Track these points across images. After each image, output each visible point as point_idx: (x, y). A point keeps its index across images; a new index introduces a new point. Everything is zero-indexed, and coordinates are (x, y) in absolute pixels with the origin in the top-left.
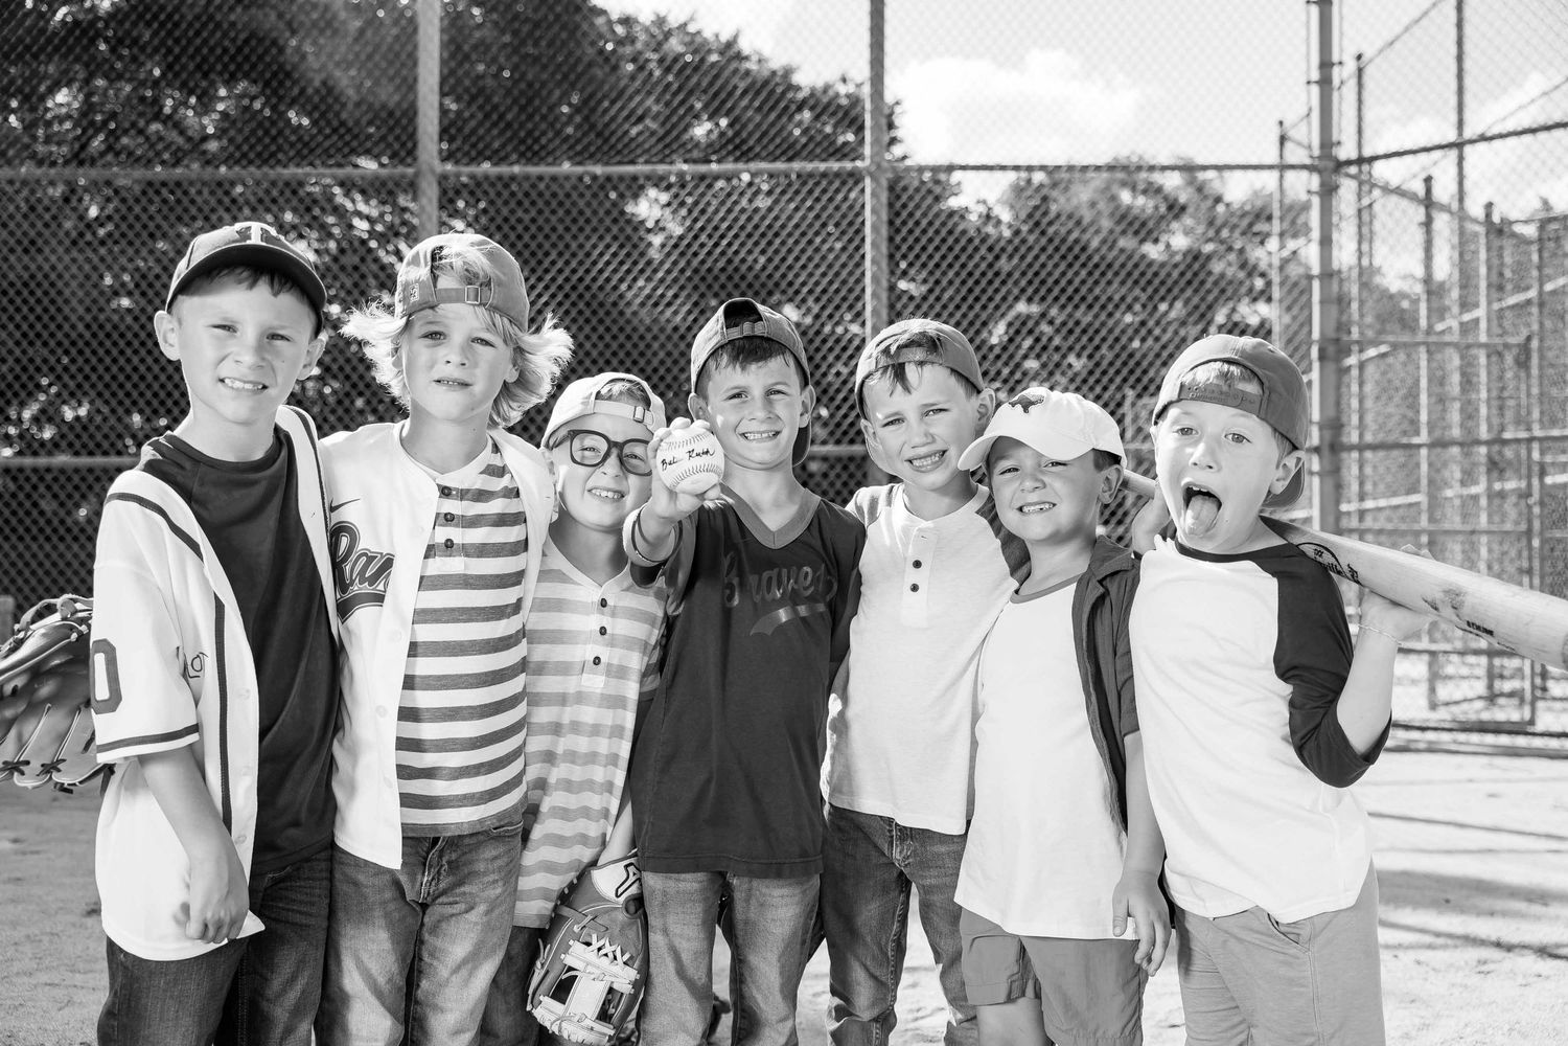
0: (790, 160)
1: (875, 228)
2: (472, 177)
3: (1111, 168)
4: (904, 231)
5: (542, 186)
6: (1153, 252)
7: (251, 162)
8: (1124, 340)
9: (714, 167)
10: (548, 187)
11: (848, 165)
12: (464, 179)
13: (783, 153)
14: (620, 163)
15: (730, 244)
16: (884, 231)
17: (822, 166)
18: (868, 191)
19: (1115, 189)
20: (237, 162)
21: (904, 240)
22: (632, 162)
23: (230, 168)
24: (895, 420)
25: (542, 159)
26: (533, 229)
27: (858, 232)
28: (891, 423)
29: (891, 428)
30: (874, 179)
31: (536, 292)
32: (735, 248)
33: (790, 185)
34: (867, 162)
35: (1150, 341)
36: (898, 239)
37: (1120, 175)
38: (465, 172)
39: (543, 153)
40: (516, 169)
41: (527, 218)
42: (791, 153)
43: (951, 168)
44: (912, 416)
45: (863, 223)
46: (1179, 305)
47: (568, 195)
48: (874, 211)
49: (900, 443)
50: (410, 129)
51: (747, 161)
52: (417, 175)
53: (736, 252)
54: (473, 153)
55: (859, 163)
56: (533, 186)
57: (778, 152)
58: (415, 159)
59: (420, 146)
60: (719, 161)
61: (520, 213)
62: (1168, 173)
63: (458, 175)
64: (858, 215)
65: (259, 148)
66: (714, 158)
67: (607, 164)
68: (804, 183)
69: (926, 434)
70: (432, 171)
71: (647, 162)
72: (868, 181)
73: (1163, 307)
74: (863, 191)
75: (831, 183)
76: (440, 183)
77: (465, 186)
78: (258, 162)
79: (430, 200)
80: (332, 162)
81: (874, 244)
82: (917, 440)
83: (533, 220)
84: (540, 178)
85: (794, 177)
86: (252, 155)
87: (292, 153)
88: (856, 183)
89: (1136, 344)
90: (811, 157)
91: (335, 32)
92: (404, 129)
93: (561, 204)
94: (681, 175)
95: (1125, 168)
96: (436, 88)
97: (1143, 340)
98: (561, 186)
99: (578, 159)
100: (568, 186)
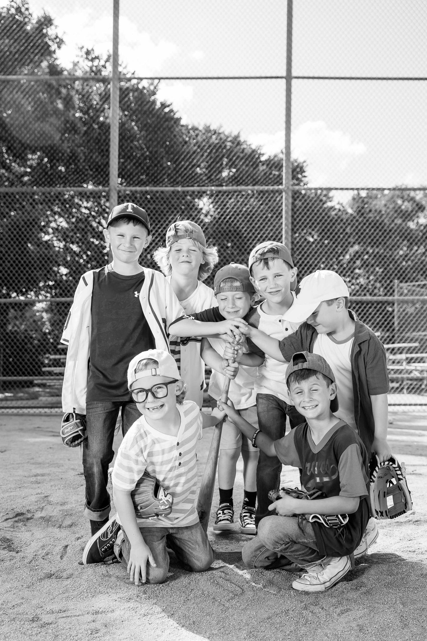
0: (254, 185)
1: (286, 212)
2: (131, 191)
3: (394, 189)
4: (298, 213)
5: (158, 195)
7: (45, 185)
8: (399, 262)
9: (224, 188)
10: (160, 195)
11: (276, 187)
12: (128, 192)
13: (251, 183)
14: (188, 186)
15: (230, 218)
16: (290, 213)
17: (266, 188)
18: (284, 197)
19: (395, 198)
20: (40, 185)
21: (298, 217)
22: (193, 186)
23: (38, 187)
24: (264, 279)
25: (158, 184)
26: (154, 212)
27: (280, 213)
28: (262, 279)
29: (262, 281)
30: (286, 193)
31: (155, 236)
32: (232, 219)
33: (253, 195)
34: (284, 186)
35: (409, 262)
36: (295, 216)
37: (397, 193)
38: (129, 190)
39: (158, 182)
40: (148, 188)
41: (152, 208)
42: (254, 182)
43: (330, 189)
44: (270, 278)
45: (282, 210)
46: (422, 247)
47: (167, 199)
48: (286, 205)
49: (265, 286)
50: (107, 173)
51: (237, 186)
52: (109, 190)
53: (233, 221)
54: (131, 182)
55: (280, 187)
56: (154, 195)
57: (249, 182)
58: (109, 184)
59: (111, 179)
60: (226, 186)
61: (149, 205)
62: (418, 192)
63: (125, 191)
64: (279, 207)
65: (49, 180)
66: (224, 184)
67: (183, 186)
68: (259, 194)
69: (275, 284)
70: (116, 189)
71: (198, 186)
72: (284, 194)
73: (416, 248)
74: (282, 197)
75: (269, 194)
76: (118, 194)
77: (128, 195)
78: (48, 185)
79: (114, 200)
80: (76, 185)
81: (286, 218)
82: (272, 286)
83: (154, 208)
84: (157, 192)
85: (255, 192)
86: (46, 183)
87: (61, 182)
88: (280, 194)
89: (404, 263)
90: (262, 184)
91: (76, 132)
92: (105, 172)
93: (165, 202)
94: (212, 191)
95: (400, 189)
96: (117, 157)
97: (406, 262)
98: (165, 195)
99: (172, 184)
100: (168, 195)
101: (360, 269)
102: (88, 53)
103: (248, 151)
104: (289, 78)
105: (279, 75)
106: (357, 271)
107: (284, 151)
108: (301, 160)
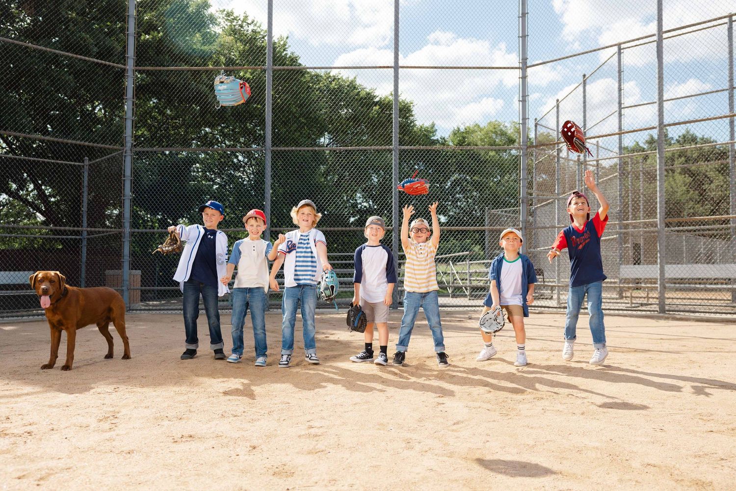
6: (505, 156)
17: (380, 148)
34: (393, 146)
55: (390, 147)
68: (375, 152)
70: (270, 149)
72: (393, 152)
74: (392, 154)
75: (382, 152)
79: (269, 157)
84: (300, 151)
88: (390, 152)
101: (459, 194)
102: (228, 15)
103: (363, 94)
104: (396, 67)
105: (389, 65)
106: (458, 196)
107: (393, 93)
108: (408, 100)
